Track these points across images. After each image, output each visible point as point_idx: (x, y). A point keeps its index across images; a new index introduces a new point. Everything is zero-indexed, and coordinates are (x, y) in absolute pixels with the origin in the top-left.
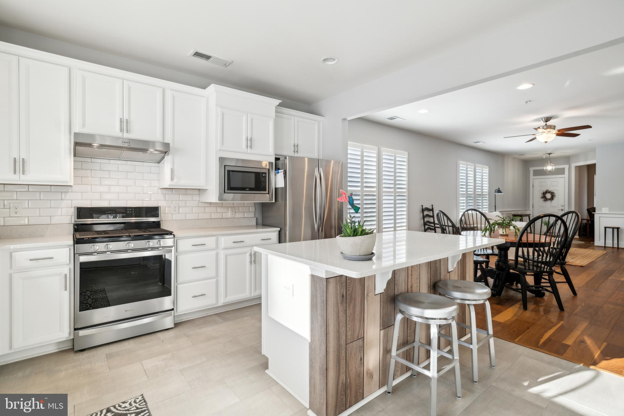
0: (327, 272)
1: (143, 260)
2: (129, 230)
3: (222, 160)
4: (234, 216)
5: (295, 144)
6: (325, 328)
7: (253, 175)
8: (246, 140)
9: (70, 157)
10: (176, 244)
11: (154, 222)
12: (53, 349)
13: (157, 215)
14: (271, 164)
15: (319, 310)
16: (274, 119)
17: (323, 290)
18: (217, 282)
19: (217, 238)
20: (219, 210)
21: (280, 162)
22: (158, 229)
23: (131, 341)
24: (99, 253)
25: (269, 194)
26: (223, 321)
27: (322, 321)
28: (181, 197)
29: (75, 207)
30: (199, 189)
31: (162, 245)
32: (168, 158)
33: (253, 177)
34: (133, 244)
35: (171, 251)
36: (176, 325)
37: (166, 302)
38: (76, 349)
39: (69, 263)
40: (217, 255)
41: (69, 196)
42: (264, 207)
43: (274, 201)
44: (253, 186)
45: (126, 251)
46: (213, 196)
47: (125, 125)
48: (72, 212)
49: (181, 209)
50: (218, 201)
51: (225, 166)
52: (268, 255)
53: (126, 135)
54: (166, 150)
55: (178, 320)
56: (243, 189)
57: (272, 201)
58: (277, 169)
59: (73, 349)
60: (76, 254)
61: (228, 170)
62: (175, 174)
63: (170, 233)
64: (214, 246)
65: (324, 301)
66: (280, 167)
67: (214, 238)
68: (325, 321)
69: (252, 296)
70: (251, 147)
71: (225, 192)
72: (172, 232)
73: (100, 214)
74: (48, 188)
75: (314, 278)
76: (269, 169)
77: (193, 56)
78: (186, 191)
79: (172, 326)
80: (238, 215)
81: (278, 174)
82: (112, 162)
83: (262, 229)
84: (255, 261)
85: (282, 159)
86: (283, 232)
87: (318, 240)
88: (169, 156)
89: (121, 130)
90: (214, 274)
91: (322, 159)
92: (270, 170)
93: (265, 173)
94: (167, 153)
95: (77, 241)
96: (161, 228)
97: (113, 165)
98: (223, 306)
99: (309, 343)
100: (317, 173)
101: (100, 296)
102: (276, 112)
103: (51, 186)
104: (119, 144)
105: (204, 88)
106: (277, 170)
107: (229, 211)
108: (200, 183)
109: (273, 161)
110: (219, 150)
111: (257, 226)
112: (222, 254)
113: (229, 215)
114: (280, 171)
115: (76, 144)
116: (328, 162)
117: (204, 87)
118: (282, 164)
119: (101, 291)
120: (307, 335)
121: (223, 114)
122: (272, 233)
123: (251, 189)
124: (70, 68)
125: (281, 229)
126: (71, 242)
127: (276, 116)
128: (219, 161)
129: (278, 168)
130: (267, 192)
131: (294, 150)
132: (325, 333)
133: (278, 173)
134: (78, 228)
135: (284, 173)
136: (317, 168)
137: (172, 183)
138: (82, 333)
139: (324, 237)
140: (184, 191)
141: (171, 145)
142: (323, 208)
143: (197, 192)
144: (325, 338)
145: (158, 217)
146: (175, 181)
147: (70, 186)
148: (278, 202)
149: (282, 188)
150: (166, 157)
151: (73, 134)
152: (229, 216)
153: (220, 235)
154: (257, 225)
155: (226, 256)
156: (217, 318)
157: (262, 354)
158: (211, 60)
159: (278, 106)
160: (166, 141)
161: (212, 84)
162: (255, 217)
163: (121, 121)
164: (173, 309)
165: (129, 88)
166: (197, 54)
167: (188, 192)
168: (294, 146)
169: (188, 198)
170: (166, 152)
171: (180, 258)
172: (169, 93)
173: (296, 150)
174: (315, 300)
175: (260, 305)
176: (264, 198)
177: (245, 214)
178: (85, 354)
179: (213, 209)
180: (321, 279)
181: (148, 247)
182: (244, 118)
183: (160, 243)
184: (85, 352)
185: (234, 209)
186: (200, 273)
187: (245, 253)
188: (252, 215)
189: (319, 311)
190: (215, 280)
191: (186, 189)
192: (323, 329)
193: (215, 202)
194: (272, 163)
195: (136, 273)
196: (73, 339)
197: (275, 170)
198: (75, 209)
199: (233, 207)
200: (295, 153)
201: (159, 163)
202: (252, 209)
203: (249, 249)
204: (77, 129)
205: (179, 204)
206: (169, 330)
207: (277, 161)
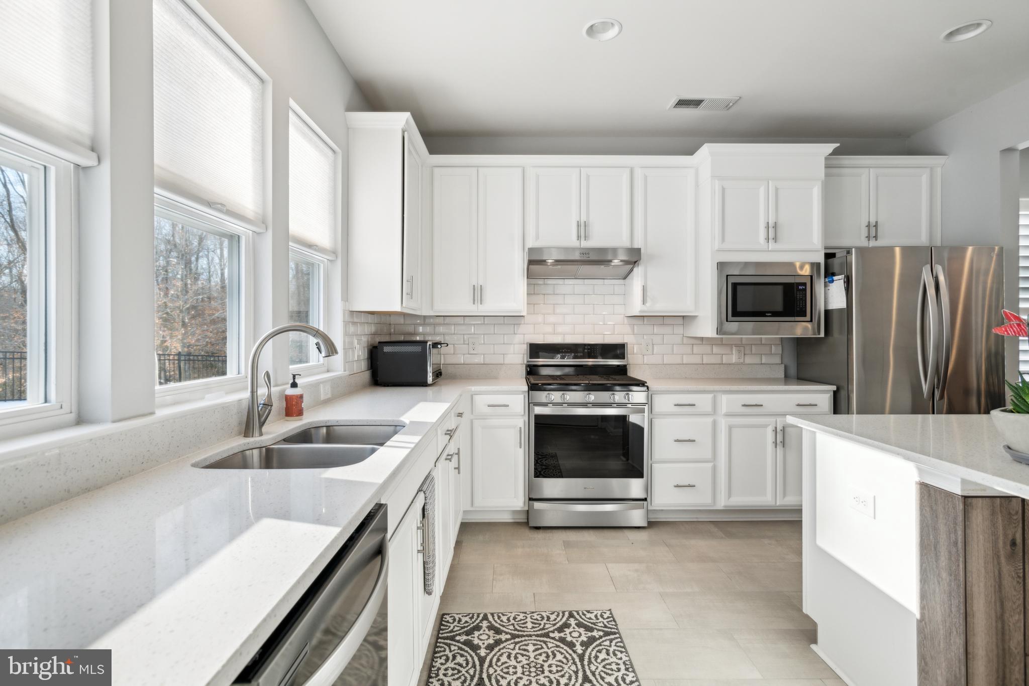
0: (964, 482)
1: (602, 421)
2: (588, 376)
3: (721, 266)
4: (742, 360)
5: (869, 222)
6: (962, 600)
7: (780, 288)
8: (766, 228)
9: (524, 279)
10: (650, 402)
11: (618, 366)
12: (507, 518)
13: (622, 356)
14: (815, 266)
15: (943, 559)
16: (822, 182)
17: (955, 518)
18: (714, 469)
19: (715, 396)
20: (716, 350)
21: (835, 262)
22: (625, 376)
23: (591, 532)
24: (555, 404)
25: (811, 321)
26: (724, 536)
27: (953, 584)
28: (656, 330)
29: (527, 343)
30: (683, 316)
31: (631, 401)
32: (638, 271)
33: (779, 292)
34: (592, 397)
35: (643, 411)
36: (652, 524)
37: (635, 487)
38: (532, 524)
39: (523, 414)
40: (715, 424)
41: (523, 329)
42: (801, 346)
43: (822, 335)
44: (779, 307)
45: (585, 405)
46: (707, 327)
47: (583, 229)
48: (525, 349)
49: (655, 347)
50: (715, 335)
51: (727, 276)
52: (815, 433)
53: (585, 244)
54: (634, 258)
55: (654, 518)
56: (761, 314)
57: (819, 334)
58: (830, 274)
59: (527, 523)
60: (531, 404)
61: (732, 283)
62: (649, 294)
63: (641, 383)
64: (709, 408)
65: (957, 543)
66: (836, 269)
67: (710, 396)
68: (962, 586)
69: (778, 504)
70: (775, 239)
71: (728, 320)
72: (644, 381)
73: (554, 353)
74: (501, 320)
75: (929, 491)
76: (811, 277)
77: (674, 107)
78: (663, 319)
79: (644, 524)
80: (748, 360)
81: (831, 284)
82: (567, 281)
83: (797, 385)
84: (783, 443)
85: (840, 254)
86: (843, 394)
87: (930, 416)
88: (639, 267)
89: (579, 237)
90: (708, 455)
91: (939, 244)
92: (815, 277)
93: (805, 284)
94: (637, 263)
95: (533, 387)
96: (628, 374)
97: (567, 286)
98: (723, 510)
99: (917, 620)
100: (926, 277)
101: (551, 462)
102: (827, 167)
103: (504, 316)
104: (577, 256)
105: (691, 153)
106: (829, 276)
107: (734, 352)
108: (685, 307)
109: (821, 259)
110: (717, 250)
111: (785, 380)
112: (723, 424)
113: (734, 358)
114: (835, 278)
115: (531, 262)
116: (957, 252)
117: (690, 151)
118: (841, 264)
119: (552, 457)
120: (912, 602)
121: (723, 189)
122: (821, 396)
123: (775, 314)
124: (524, 167)
125: (838, 388)
126: (526, 388)
127: (827, 175)
128: (718, 269)
129: (831, 272)
130: (808, 318)
131: (867, 235)
132: (962, 611)
133: (832, 281)
134: (532, 371)
135: (844, 282)
136: (929, 266)
137: (645, 308)
138: (537, 505)
139: (947, 410)
140: (660, 320)
141: (642, 251)
142: (944, 351)
143: (680, 321)
144: (961, 622)
145: (624, 359)
146: (648, 304)
147: (522, 316)
148: (832, 336)
149: (841, 310)
150: (635, 269)
151: (526, 250)
152: (734, 361)
153: (720, 391)
154: (787, 378)
155: (730, 428)
156: (713, 529)
157: (803, 613)
158: (703, 105)
159: (830, 155)
160: (636, 246)
161: (706, 144)
162: (782, 364)
163: (579, 225)
164: (645, 499)
165: (588, 177)
166: (682, 103)
167: (667, 321)
168: (868, 226)
169: (667, 330)
170: (635, 262)
171: (656, 422)
172: (639, 174)
173: (873, 233)
174: (931, 537)
175: (799, 523)
176: (801, 329)
177: (763, 357)
178: (540, 535)
179: (707, 349)
180: (949, 495)
181: (612, 401)
182: (762, 191)
183: (628, 397)
184: (541, 531)
185: (742, 349)
186: (685, 451)
187: (766, 426)
188: (778, 360)
189: (943, 561)
190: (710, 465)
191: (663, 316)
192: (955, 602)
193: (710, 336)
194: (818, 264)
195: (597, 437)
196: (528, 511)
197: (825, 277)
198: (527, 346)
199: (740, 345)
200: (869, 240)
201: (625, 278)
202: (774, 349)
203: (772, 420)
204: (530, 244)
205: (652, 340)
206: (641, 530)
207: (830, 260)
